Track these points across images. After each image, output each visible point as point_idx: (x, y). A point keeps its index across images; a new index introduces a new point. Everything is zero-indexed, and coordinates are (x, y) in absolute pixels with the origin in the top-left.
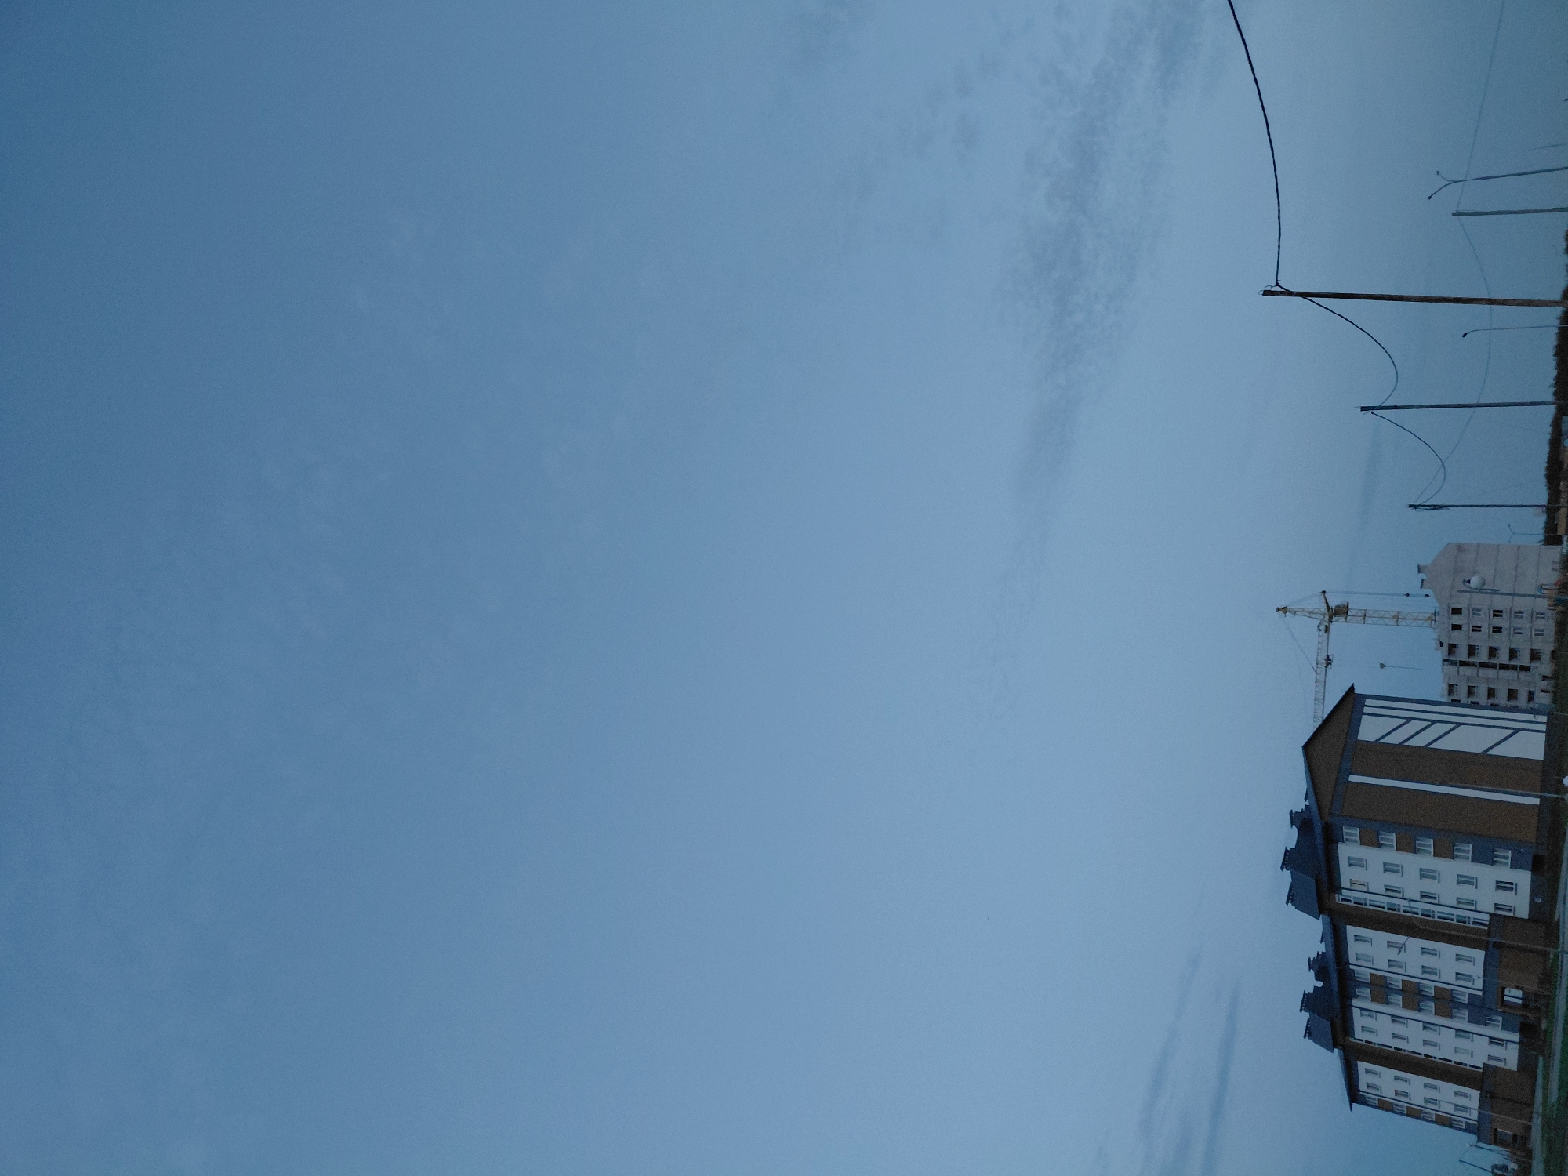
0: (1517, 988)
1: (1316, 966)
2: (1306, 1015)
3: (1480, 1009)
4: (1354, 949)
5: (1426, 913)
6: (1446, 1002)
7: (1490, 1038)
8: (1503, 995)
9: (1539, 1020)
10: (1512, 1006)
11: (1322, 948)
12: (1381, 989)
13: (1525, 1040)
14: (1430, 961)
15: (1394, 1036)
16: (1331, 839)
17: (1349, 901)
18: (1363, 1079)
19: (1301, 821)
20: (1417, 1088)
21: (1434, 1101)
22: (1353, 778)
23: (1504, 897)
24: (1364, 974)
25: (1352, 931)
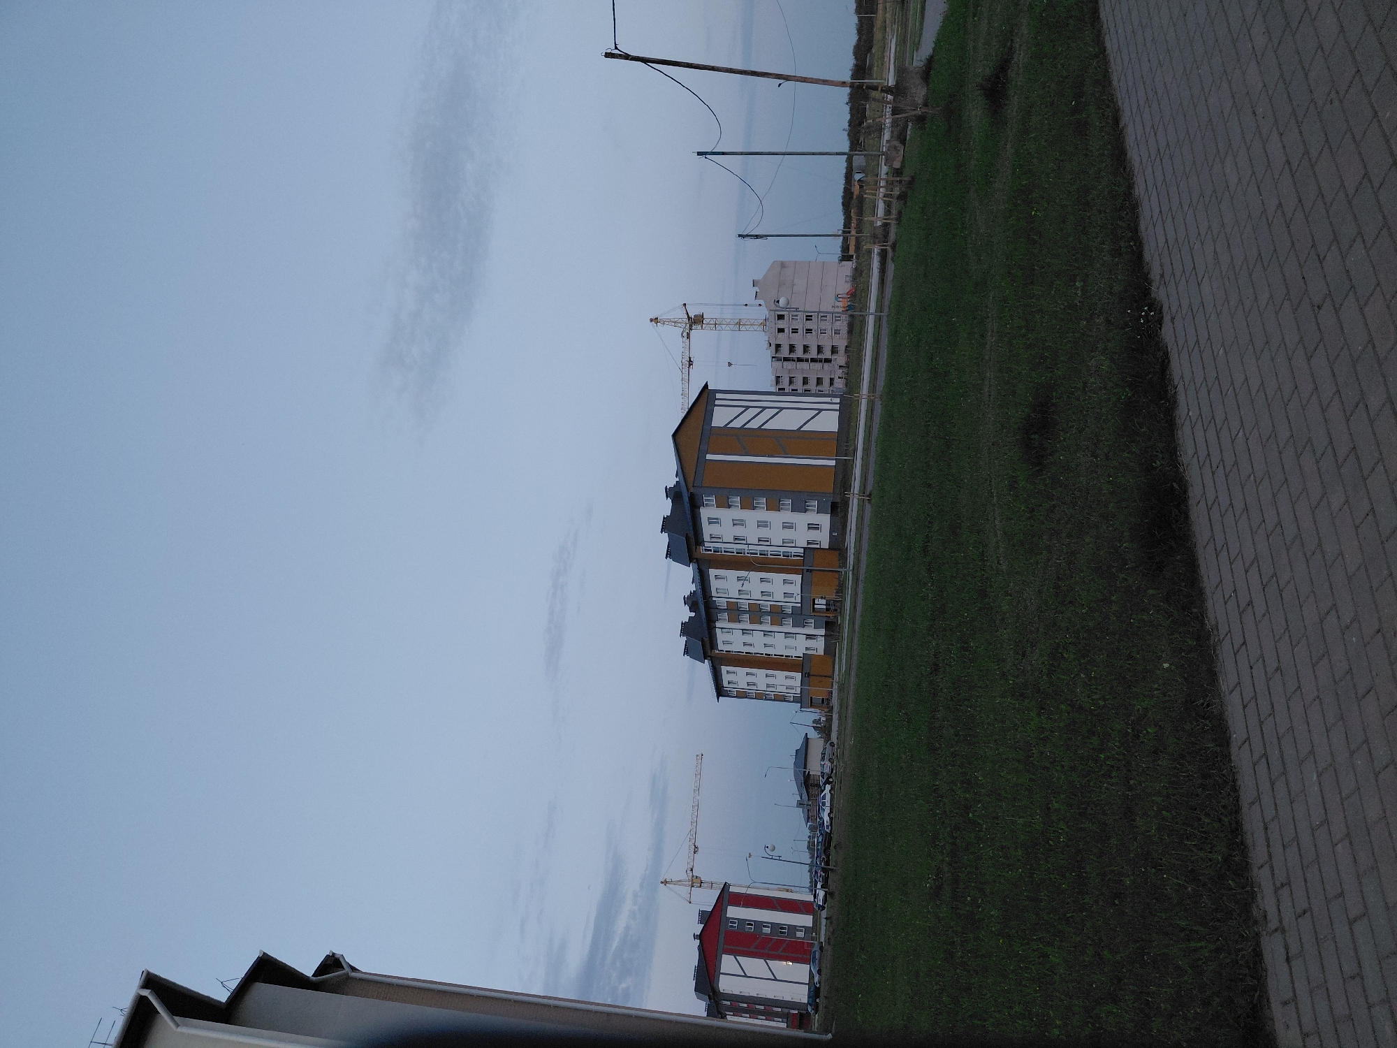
0: (822, 598)
1: (690, 602)
2: (685, 638)
3: (799, 616)
4: (714, 584)
5: (763, 553)
6: (778, 614)
7: (807, 635)
8: (814, 604)
9: (836, 617)
10: (820, 611)
11: (693, 588)
12: (735, 612)
13: (828, 633)
14: (766, 587)
15: (745, 644)
16: (695, 505)
17: (711, 550)
18: (726, 678)
19: (674, 494)
20: (761, 678)
21: (773, 686)
22: (709, 457)
23: (813, 535)
24: (722, 603)
25: (713, 572)
